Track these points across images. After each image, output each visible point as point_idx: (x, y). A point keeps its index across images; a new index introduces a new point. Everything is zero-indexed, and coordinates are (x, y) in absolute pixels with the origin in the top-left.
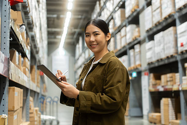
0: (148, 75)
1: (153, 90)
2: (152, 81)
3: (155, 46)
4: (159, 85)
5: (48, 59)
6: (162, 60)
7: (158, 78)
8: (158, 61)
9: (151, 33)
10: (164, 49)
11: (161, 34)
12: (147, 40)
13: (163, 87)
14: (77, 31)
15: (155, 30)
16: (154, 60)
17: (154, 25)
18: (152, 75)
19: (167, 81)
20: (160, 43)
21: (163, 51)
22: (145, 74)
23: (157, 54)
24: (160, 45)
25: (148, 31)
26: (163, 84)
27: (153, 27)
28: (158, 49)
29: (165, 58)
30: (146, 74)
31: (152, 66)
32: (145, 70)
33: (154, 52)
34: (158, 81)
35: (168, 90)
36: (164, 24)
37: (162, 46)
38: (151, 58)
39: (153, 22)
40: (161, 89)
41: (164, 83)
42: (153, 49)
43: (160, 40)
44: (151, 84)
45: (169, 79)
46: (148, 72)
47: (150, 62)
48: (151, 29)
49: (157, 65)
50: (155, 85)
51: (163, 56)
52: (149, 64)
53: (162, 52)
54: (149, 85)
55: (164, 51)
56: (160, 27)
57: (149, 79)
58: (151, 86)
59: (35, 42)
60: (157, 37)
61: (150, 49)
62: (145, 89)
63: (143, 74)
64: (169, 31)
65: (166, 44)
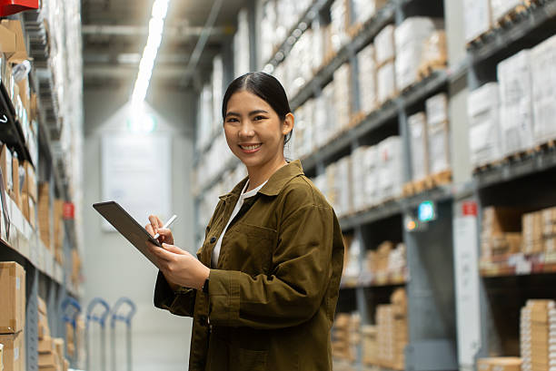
0: (475, 213)
1: (493, 269)
2: (492, 236)
3: (499, 106)
4: (517, 250)
6: (523, 155)
7: (511, 224)
8: (511, 160)
9: (486, 51)
10: (530, 115)
11: (522, 57)
12: (472, 78)
13: (527, 257)
14: (205, 33)
15: (500, 42)
16: (497, 155)
17: (496, 25)
18: (490, 213)
19: (544, 238)
20: (516, 93)
21: (527, 122)
22: (466, 212)
23: (509, 132)
24: (517, 100)
25: (473, 46)
26: (528, 249)
27: (492, 29)
28: (509, 117)
29: (534, 150)
30: (470, 209)
31: (490, 179)
32: (469, 196)
33: (497, 125)
34: (511, 238)
35: (546, 269)
36: (533, 22)
37: (524, 102)
38: (486, 148)
39: (491, 11)
40: (523, 267)
41: (534, 242)
42: (493, 112)
43: (516, 82)
44: (486, 246)
45: (548, 230)
46: (475, 200)
47: (483, 163)
48: (484, 38)
49: (506, 174)
50: (500, 252)
51: (530, 143)
52: (479, 171)
53: (523, 125)
54: (480, 252)
55: (533, 124)
56: (517, 33)
57: (480, 229)
58: (487, 254)
59: (51, 102)
60: (507, 69)
61: (483, 114)
62: (466, 269)
63: (458, 208)
64: (549, 50)
65: (539, 98)
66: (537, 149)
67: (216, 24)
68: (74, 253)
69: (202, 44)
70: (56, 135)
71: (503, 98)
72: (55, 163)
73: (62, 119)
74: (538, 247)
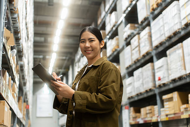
0: (128, 109)
1: (133, 123)
2: (133, 114)
3: (134, 82)
4: (139, 117)
5: (33, 97)
6: (141, 94)
7: (138, 111)
8: (137, 95)
9: (130, 69)
10: (143, 84)
11: (140, 70)
12: (127, 76)
13: (142, 119)
14: (62, 71)
15: (134, 67)
16: (134, 94)
17: (133, 62)
18: (132, 109)
19: (147, 114)
21: (142, 85)
22: (126, 108)
23: (137, 88)
24: (139, 80)
25: (127, 68)
26: (143, 117)
27: (132, 64)
28: (137, 84)
29: (143, 92)
30: (127, 108)
31: (132, 100)
32: (126, 105)
33: (134, 87)
34: (138, 114)
35: (148, 122)
36: (143, 61)
37: (141, 80)
38: (131, 93)
39: (132, 59)
40: (141, 121)
41: (144, 115)
42: (133, 84)
43: (139, 76)
44: (131, 117)
45: (148, 112)
46: (128, 106)
47: (130, 96)
48: (130, 66)
49: (136, 99)
50: (135, 118)
51: (142, 90)
52: (129, 98)
53: (141, 86)
54: (129, 118)
55: (143, 86)
56: (138, 64)
57: (129, 113)
58: (131, 119)
59: (23, 72)
60: (136, 73)
61: (130, 84)
62: (126, 123)
63: (124, 108)
64: (147, 67)
65: (145, 79)
66: (145, 92)
67: (64, 69)
68: (29, 121)
69: (61, 73)
70: (25, 84)
71: (135, 80)
72: (24, 93)
73: (26, 80)
74: (145, 116)
